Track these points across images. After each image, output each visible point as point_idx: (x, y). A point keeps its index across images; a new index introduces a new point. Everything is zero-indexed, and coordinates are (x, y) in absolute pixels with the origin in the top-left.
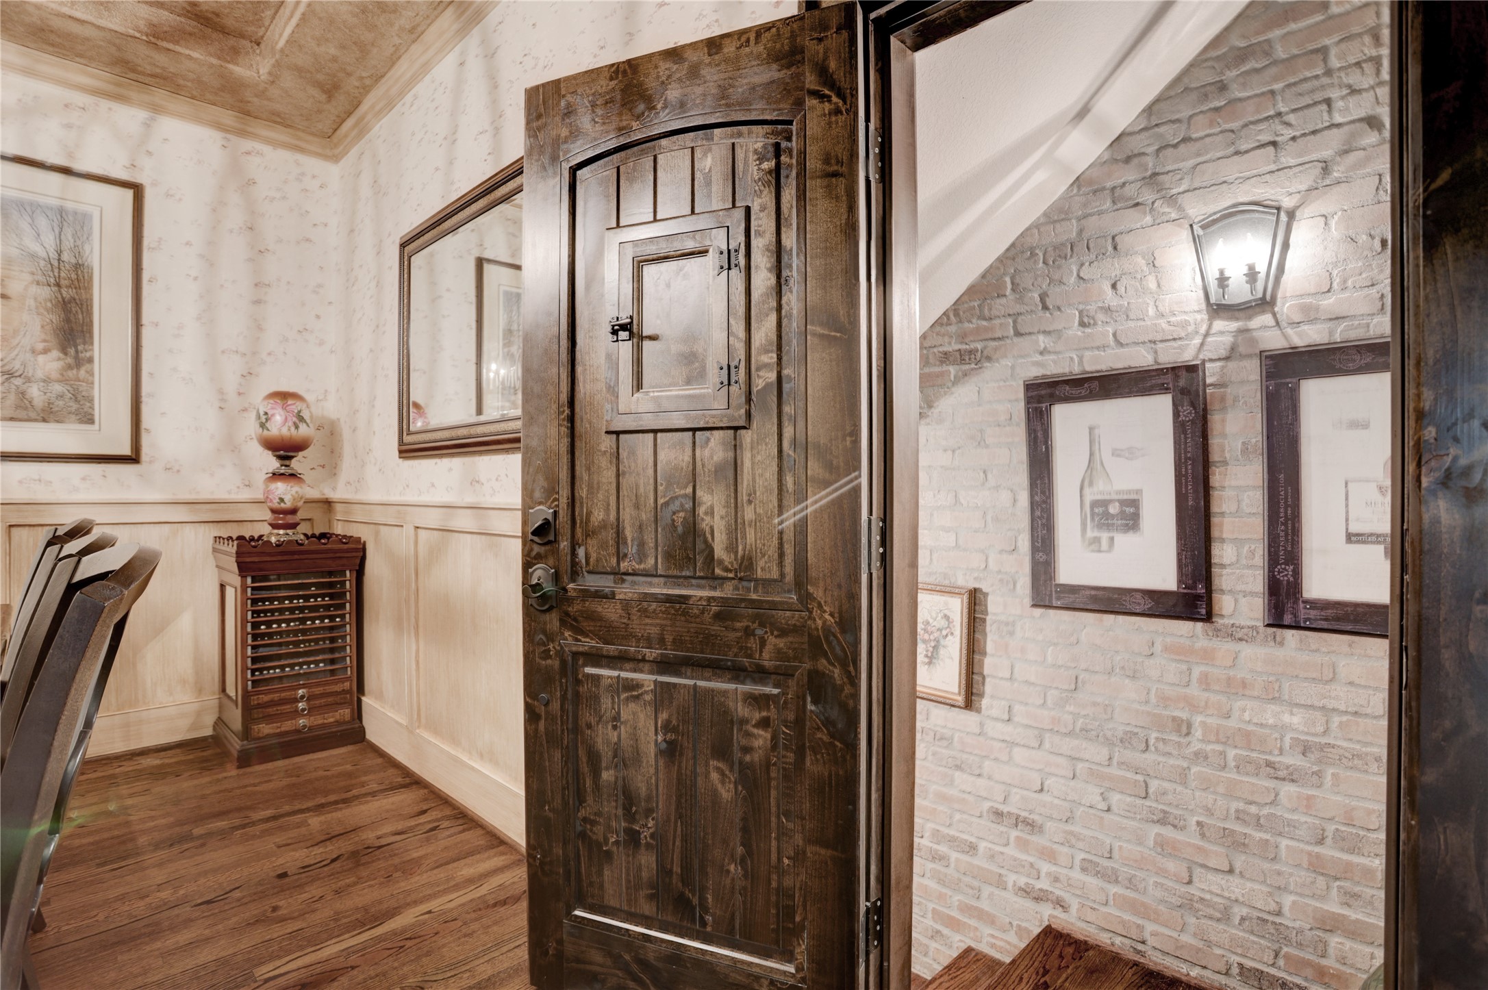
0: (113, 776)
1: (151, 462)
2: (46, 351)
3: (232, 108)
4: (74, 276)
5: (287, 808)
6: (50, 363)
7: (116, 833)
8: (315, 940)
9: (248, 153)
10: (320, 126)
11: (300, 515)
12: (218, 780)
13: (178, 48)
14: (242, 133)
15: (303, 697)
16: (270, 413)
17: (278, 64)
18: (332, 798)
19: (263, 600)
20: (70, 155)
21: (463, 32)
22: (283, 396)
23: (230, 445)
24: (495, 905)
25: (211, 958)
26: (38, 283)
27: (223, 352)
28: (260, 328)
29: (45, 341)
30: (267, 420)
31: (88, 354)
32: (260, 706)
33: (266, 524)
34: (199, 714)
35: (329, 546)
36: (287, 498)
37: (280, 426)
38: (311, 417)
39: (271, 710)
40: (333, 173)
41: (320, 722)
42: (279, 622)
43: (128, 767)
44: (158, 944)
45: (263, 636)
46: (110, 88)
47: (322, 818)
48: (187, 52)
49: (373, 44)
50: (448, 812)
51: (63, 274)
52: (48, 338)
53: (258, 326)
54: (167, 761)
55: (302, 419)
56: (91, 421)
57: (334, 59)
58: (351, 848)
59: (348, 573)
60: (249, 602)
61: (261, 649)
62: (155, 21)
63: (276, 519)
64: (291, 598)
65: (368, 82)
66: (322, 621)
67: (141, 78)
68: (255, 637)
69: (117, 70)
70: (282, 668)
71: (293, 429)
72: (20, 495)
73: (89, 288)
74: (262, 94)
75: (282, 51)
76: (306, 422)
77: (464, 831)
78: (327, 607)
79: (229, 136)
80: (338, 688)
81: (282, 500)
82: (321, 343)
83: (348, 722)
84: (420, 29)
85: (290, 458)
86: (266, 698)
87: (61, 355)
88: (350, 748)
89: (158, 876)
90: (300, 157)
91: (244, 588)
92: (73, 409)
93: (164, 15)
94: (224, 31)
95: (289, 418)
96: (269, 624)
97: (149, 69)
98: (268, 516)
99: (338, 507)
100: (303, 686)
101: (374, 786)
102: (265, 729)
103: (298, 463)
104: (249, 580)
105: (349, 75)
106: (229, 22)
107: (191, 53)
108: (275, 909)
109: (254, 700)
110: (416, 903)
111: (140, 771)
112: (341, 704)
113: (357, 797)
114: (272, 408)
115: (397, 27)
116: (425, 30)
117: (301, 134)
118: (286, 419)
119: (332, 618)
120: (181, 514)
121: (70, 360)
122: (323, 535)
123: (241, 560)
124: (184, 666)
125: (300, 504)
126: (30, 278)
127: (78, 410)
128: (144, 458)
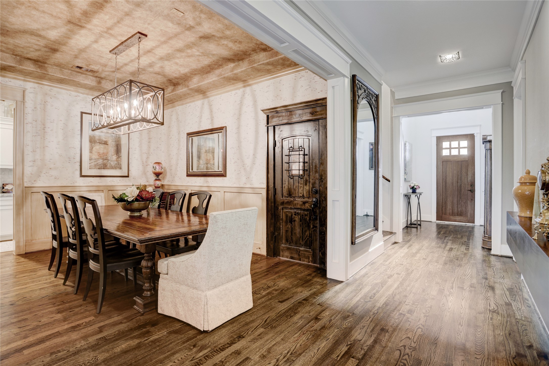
2: (114, 155)
22: (158, 163)
23: (145, 173)
26: (113, 141)
27: (143, 153)
31: (121, 155)
35: (165, 194)
36: (159, 184)
37: (158, 170)
51: (117, 139)
52: (114, 152)
53: (149, 147)
55: (162, 168)
56: (121, 169)
71: (160, 170)
72: (109, 184)
73: (121, 141)
87: (116, 156)
95: (160, 168)
98: (154, 188)
99: (166, 186)
103: (160, 177)
114: (155, 166)
121: (118, 157)
126: (111, 140)
127: (119, 167)
128: (130, 176)
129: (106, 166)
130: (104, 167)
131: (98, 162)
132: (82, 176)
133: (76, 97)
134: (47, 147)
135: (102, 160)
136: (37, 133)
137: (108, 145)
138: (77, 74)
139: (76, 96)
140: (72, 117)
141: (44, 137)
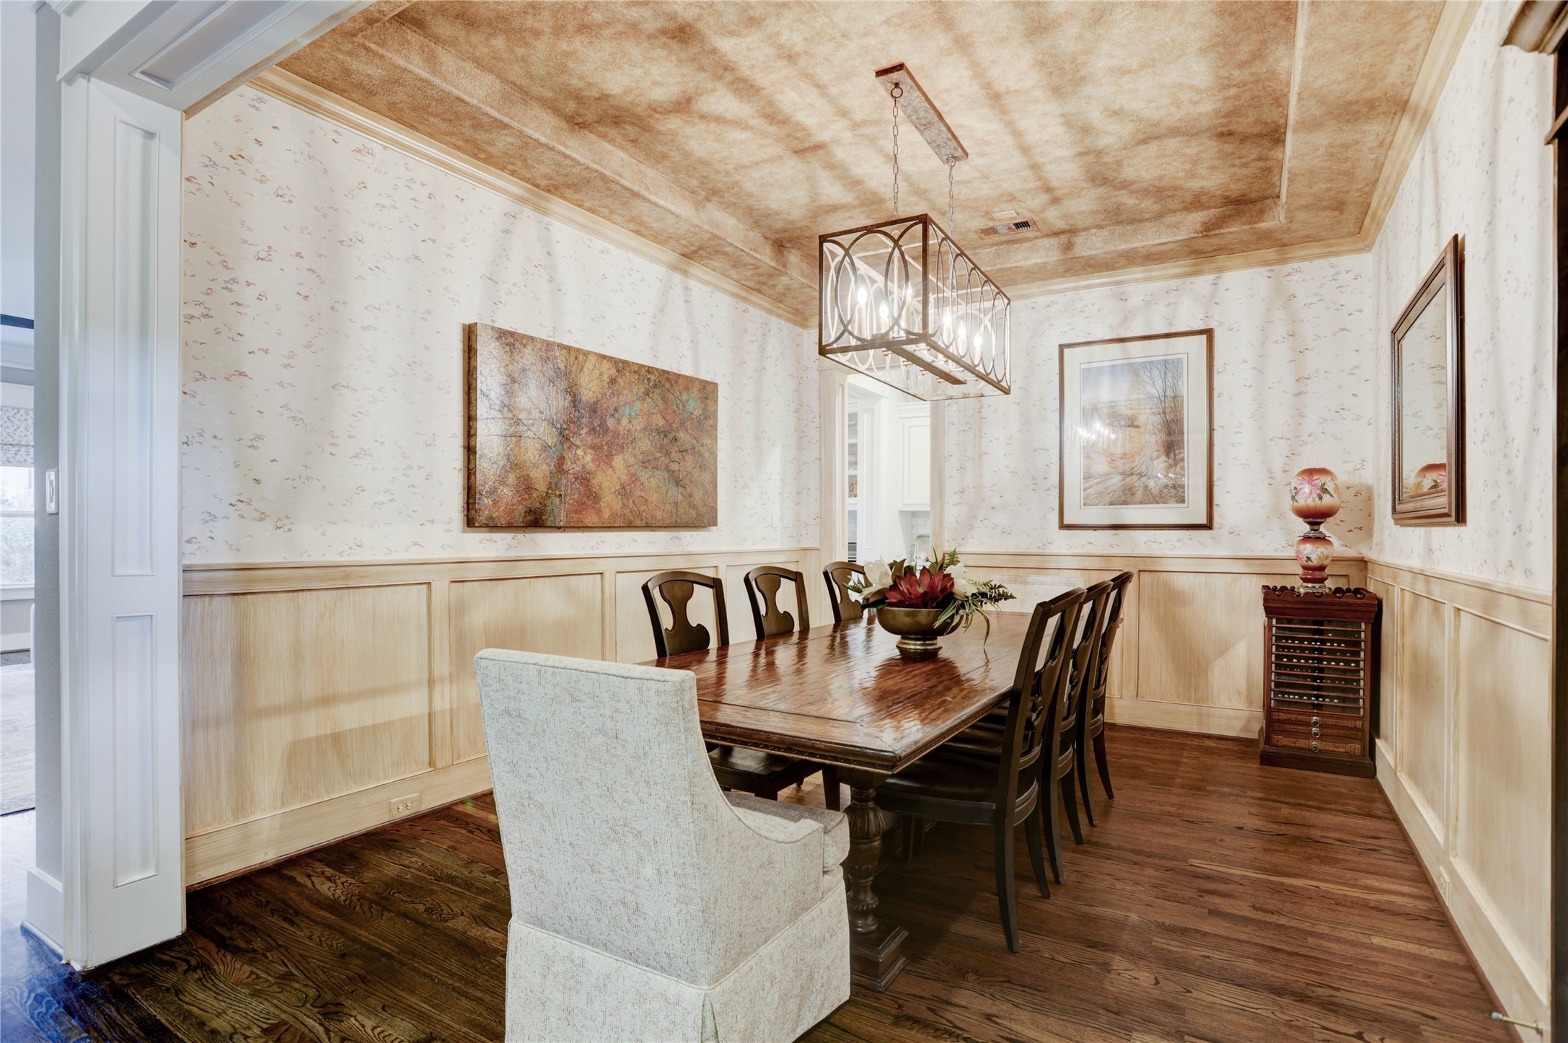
0: (1185, 745)
1: (1220, 528)
2: (1158, 458)
3: (1272, 247)
4: (1173, 405)
5: (1274, 797)
6: (1160, 463)
7: (1168, 772)
8: (1231, 864)
9: (1289, 274)
10: (1345, 230)
11: (1327, 571)
12: (1243, 767)
13: (1222, 231)
14: (1283, 261)
15: (1316, 723)
16: (1299, 487)
17: (1288, 211)
18: (1311, 803)
19: (1287, 639)
20: (1171, 324)
21: (1420, 131)
22: (1311, 472)
23: (1275, 514)
24: (1373, 908)
25: (1173, 844)
26: (1154, 414)
27: (1271, 440)
28: (1302, 415)
29: (1158, 451)
30: (1296, 493)
31: (1181, 456)
32: (1279, 721)
33: (1297, 577)
34: (1249, 720)
35: (1343, 600)
37: (1308, 498)
38: (1336, 487)
39: (1288, 727)
40: (1368, 258)
41: (1332, 749)
42: (1299, 658)
43: (1196, 742)
44: (1154, 827)
45: (1286, 667)
46: (1192, 269)
47: (1293, 811)
48: (1227, 230)
49: (1353, 168)
50: (1400, 846)
51: (1167, 405)
52: (1160, 449)
53: (1300, 414)
54: (1220, 746)
55: (1326, 491)
56: (1183, 501)
57: (1329, 190)
58: (1296, 834)
59: (1363, 625)
60: (1274, 638)
61: (1282, 677)
62: (1206, 219)
63: (1305, 574)
64: (1310, 641)
65: (1367, 189)
66: (1337, 664)
67: (1207, 255)
68: (1278, 666)
69: (1193, 256)
70: (1301, 695)
71: (1317, 500)
72: (1144, 551)
73: (1181, 410)
74: (1288, 230)
75: (1286, 203)
76: (1329, 493)
77: (1400, 862)
78: (1343, 652)
79: (1272, 268)
80: (1350, 724)
81: (1309, 559)
82: (1359, 418)
83: (1358, 756)
84: (1387, 141)
85: (1319, 523)
86: (1285, 716)
87: (1166, 459)
88: (1357, 779)
89: (1174, 800)
90: (1333, 260)
91: (1270, 626)
92: (1173, 494)
93: (1212, 212)
94: (1253, 202)
95: (1314, 491)
96: (1290, 658)
97: (1210, 249)
98: (1300, 571)
99: (1373, 568)
100: (1317, 715)
101: (1353, 809)
102: (1283, 740)
104: (1274, 621)
105: (1347, 192)
106: (1254, 195)
107: (1230, 230)
108: (1222, 840)
109: (1276, 716)
110: (1313, 879)
111: (1201, 746)
112: (1352, 739)
113: (1331, 810)
114: (1301, 484)
115: (1366, 150)
116: (1392, 141)
117: (1333, 241)
118: (1311, 491)
119: (1347, 662)
120: (1239, 566)
121: (1171, 461)
122: (1357, 591)
123: (1268, 605)
124: (1241, 684)
125: (1325, 562)
126: (1149, 411)
127: (1177, 493)
128: (1215, 524)
129: (1133, 494)
130: (1126, 497)
131: (1109, 483)
132: (1064, 527)
133: (1048, 309)
134: (986, 454)
135: (1120, 478)
136: (967, 423)
137: (1137, 427)
138: (1011, 247)
139: (1048, 306)
140: (1038, 365)
141: (980, 431)
